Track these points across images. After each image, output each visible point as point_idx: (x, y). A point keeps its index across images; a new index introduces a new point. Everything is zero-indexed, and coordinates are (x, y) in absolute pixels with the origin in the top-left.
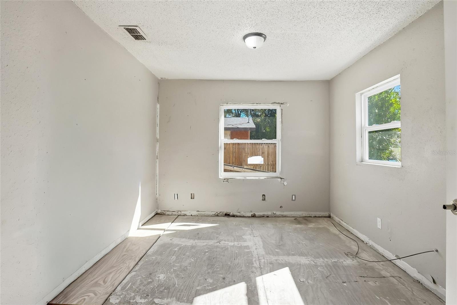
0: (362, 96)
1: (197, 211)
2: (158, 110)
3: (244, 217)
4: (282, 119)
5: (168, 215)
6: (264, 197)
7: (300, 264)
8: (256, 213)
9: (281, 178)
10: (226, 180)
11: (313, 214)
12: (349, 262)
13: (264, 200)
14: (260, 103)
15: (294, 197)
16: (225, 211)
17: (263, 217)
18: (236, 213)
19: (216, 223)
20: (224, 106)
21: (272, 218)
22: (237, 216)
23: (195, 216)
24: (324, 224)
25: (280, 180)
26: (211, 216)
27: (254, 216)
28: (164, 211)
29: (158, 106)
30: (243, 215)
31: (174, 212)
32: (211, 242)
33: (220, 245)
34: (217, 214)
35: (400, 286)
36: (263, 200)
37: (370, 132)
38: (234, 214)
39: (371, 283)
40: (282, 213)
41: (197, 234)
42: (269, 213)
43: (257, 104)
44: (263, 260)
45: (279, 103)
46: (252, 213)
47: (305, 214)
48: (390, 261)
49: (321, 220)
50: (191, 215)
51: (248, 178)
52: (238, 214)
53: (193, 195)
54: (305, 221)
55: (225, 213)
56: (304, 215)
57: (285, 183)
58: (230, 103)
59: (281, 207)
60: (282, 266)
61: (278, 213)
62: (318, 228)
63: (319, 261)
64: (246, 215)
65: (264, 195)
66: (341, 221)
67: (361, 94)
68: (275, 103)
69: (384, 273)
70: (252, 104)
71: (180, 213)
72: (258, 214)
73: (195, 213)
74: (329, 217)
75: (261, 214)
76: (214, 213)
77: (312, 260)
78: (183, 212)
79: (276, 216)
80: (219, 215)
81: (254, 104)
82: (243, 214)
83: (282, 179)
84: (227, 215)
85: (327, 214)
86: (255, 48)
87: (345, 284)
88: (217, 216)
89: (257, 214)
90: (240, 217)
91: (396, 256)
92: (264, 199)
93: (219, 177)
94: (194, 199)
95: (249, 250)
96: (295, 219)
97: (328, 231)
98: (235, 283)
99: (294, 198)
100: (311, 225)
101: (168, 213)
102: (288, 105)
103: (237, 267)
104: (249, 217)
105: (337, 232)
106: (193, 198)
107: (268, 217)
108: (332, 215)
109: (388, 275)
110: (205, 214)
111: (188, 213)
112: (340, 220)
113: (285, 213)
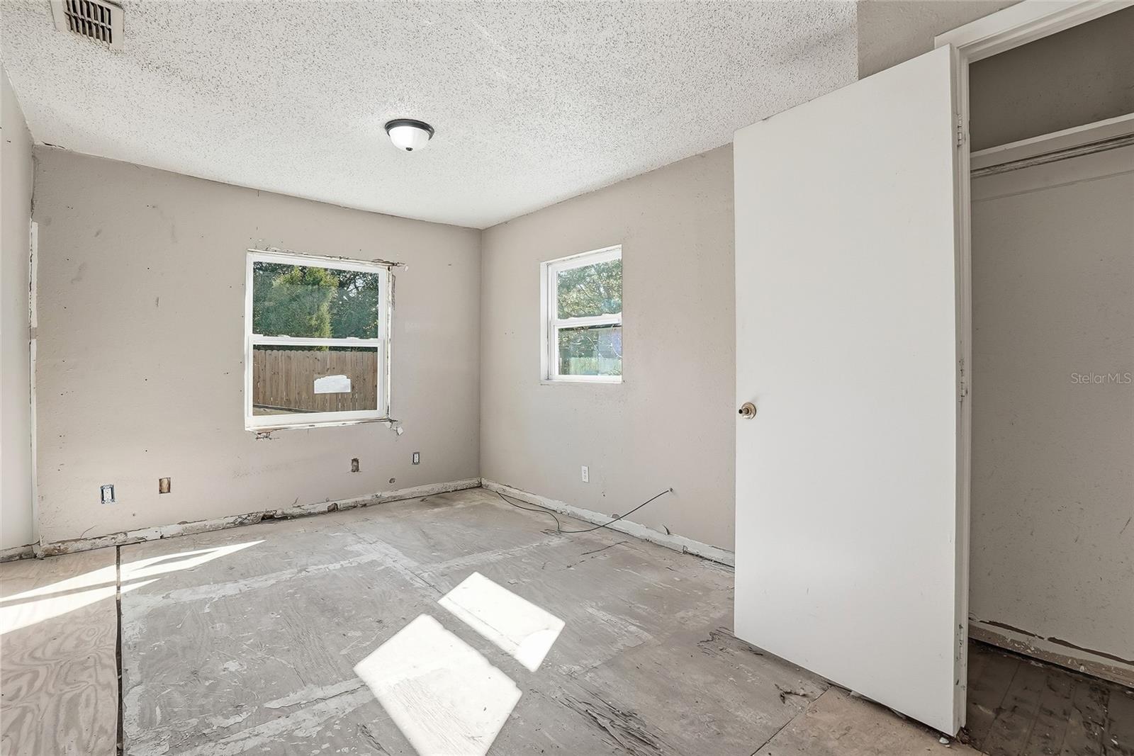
0: (550, 268)
1: (180, 524)
2: (35, 241)
3: (310, 515)
4: (393, 296)
5: (78, 552)
6: (355, 464)
7: (491, 563)
8: (338, 503)
9: (391, 421)
10: (265, 434)
11: (451, 485)
12: (555, 541)
13: (356, 469)
14: (347, 259)
15: (416, 456)
16: (263, 509)
17: (355, 507)
18: (290, 511)
19: (255, 539)
20: (255, 254)
21: (375, 506)
22: (293, 517)
23: (173, 537)
24: (477, 498)
25: (388, 424)
26: (223, 529)
27: (334, 509)
28: (63, 542)
29: (34, 228)
30: (309, 511)
31: (100, 538)
32: (287, 574)
33: (308, 574)
34: (239, 520)
35: (633, 552)
36: (353, 471)
37: (561, 330)
38: (286, 512)
39: (601, 558)
40: (394, 494)
41: (226, 569)
42: (368, 497)
43: (341, 258)
44: (426, 575)
45: (388, 262)
46: (330, 504)
47: (437, 487)
48: (604, 526)
49: (469, 494)
50: (161, 537)
51: (317, 425)
52: (297, 511)
53: (165, 482)
54: (442, 501)
55: (262, 515)
56: (436, 491)
57: (400, 431)
58: (276, 249)
59: (392, 481)
60: (465, 573)
61: (386, 494)
62: (474, 507)
63: (517, 551)
64: (316, 511)
65: (355, 460)
66: (508, 489)
67: (548, 265)
68: (379, 261)
69: (606, 542)
70: (329, 258)
71: (121, 538)
72: (343, 504)
73: (174, 529)
74: (480, 486)
75: (350, 501)
76: (232, 520)
77: (504, 553)
78: (130, 535)
79: (381, 502)
80: (246, 521)
81: (333, 259)
82: (308, 508)
83: (394, 423)
84: (268, 518)
85: (475, 482)
86: (410, 149)
87: (572, 569)
88: (242, 524)
89: (341, 503)
90: (302, 516)
91: (614, 516)
92: (354, 468)
93: (246, 429)
94: (169, 491)
95: (383, 567)
96: (423, 500)
97: (494, 508)
98: (407, 621)
99: (416, 460)
100: (460, 505)
101: (79, 545)
102: (407, 268)
103: (388, 598)
104: (323, 513)
105: (510, 507)
106: (166, 490)
107: (365, 505)
108: (484, 482)
109: (612, 543)
110: (205, 526)
111: (151, 534)
112: (504, 487)
113: (401, 492)
